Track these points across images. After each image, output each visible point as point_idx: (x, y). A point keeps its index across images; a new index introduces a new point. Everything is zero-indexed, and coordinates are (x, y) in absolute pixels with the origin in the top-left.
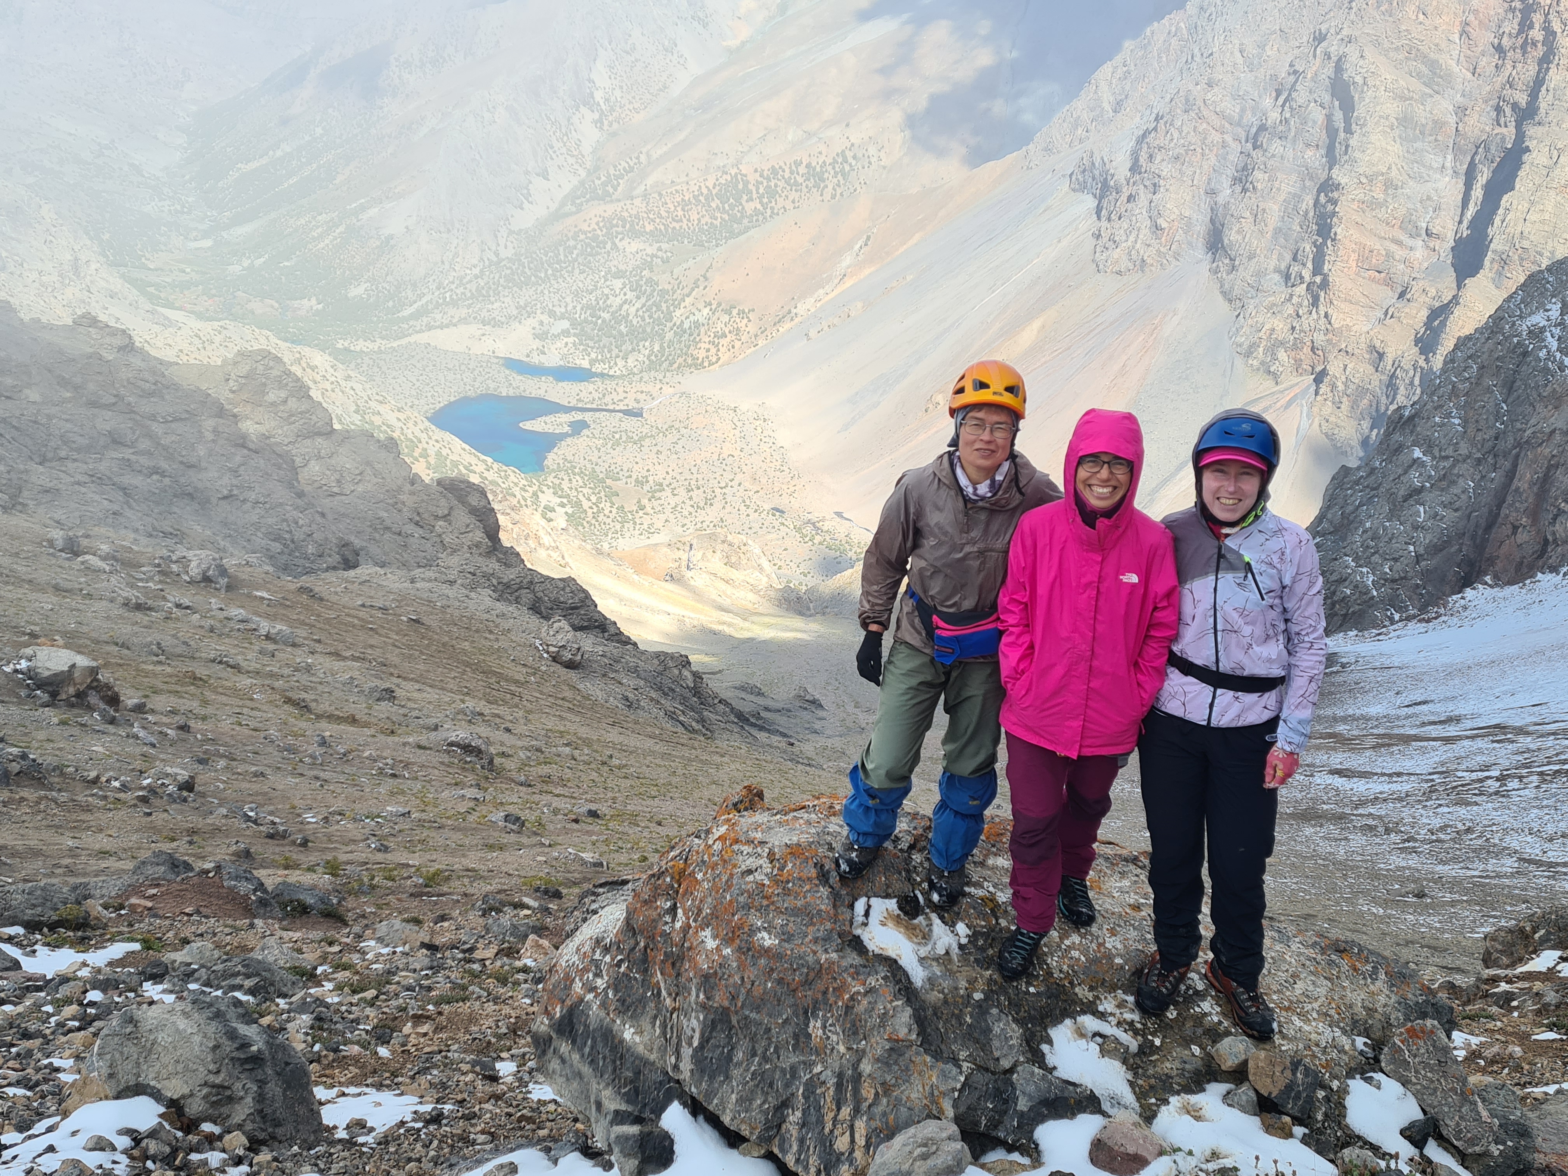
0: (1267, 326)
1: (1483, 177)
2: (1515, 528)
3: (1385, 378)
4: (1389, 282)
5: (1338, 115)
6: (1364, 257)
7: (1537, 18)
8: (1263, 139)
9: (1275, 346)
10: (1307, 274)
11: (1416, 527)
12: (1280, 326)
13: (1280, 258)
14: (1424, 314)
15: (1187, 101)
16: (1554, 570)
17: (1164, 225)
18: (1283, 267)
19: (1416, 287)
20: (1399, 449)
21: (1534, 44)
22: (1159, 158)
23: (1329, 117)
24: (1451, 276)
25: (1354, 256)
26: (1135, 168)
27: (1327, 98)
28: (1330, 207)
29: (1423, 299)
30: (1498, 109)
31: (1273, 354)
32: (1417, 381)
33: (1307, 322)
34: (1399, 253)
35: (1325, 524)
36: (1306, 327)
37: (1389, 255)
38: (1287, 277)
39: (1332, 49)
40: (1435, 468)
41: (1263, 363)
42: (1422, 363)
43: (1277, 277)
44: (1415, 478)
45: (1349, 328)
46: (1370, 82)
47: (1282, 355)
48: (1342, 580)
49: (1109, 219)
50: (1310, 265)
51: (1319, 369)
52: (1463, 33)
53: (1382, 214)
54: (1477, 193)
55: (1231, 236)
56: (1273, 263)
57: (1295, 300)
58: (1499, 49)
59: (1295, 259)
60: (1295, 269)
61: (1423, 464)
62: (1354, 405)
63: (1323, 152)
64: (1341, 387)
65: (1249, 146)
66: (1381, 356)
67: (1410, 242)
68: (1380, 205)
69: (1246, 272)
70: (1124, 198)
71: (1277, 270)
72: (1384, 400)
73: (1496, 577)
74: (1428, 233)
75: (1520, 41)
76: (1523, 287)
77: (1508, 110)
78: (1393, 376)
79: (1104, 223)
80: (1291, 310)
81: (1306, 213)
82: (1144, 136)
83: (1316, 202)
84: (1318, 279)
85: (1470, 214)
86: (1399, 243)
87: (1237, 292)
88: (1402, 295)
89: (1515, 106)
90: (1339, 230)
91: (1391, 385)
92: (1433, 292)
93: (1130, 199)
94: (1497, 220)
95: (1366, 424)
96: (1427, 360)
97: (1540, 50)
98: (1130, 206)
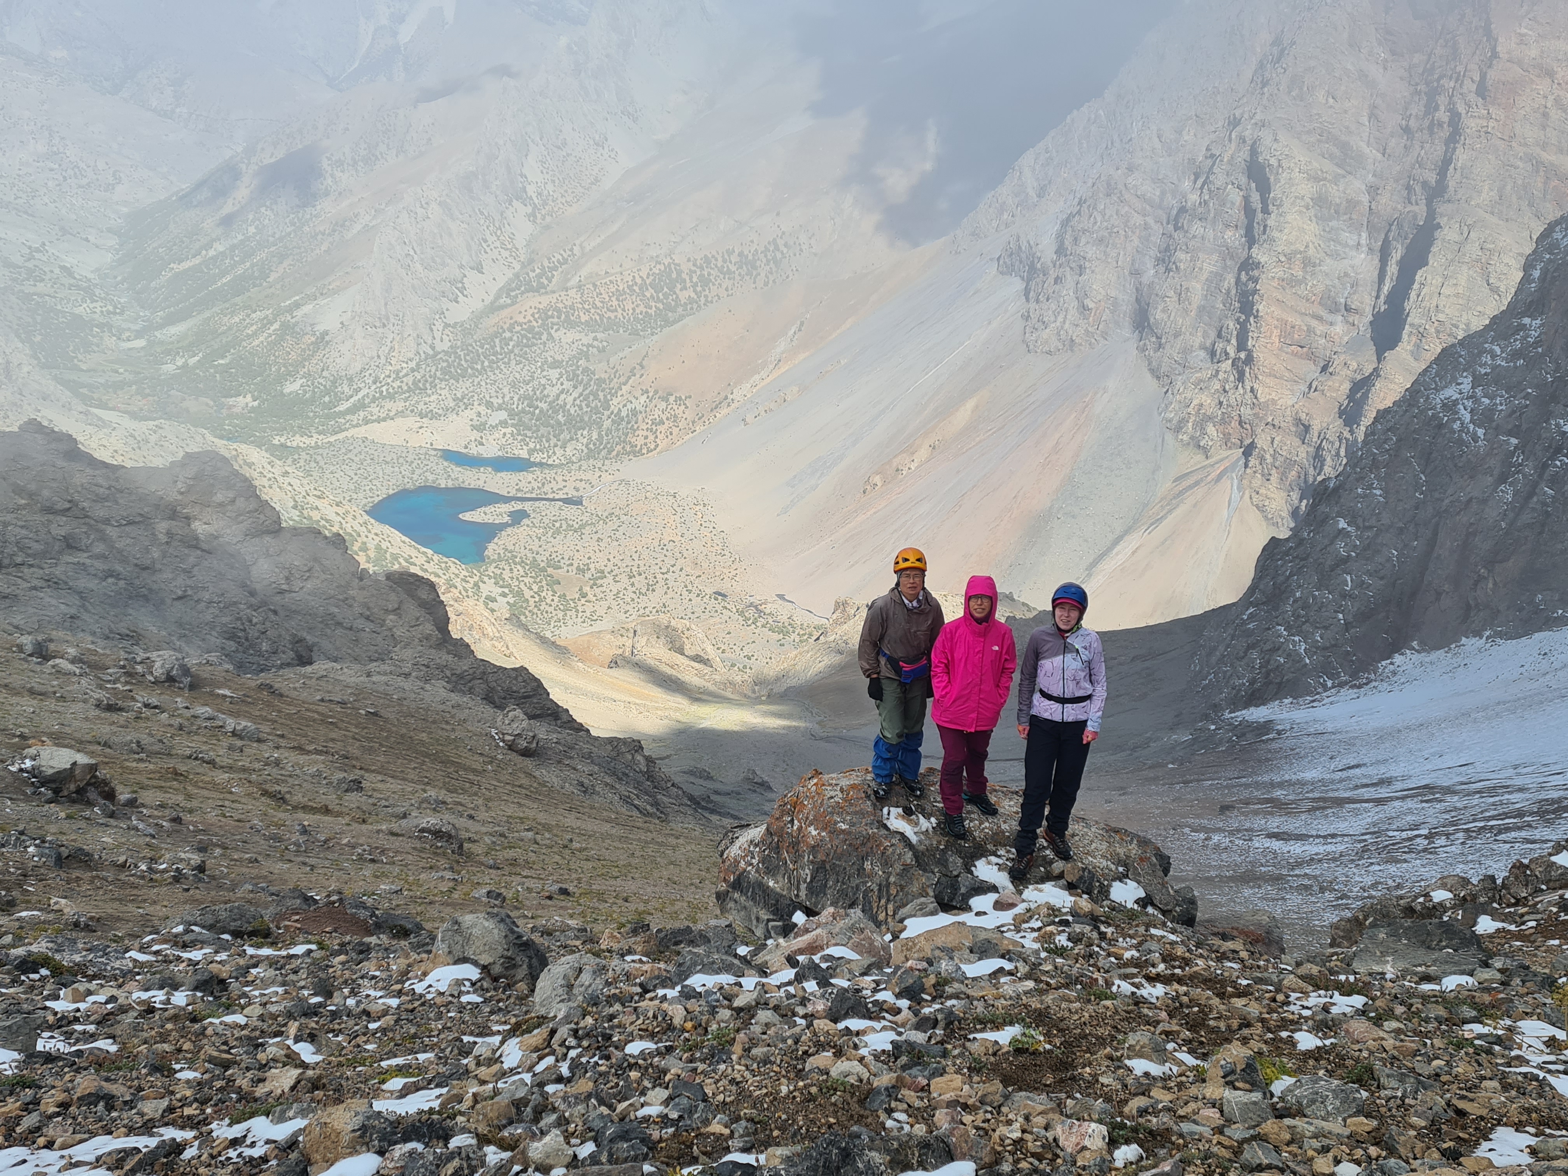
0: (1195, 402)
1: (1397, 255)
2: (1439, 594)
3: (1311, 450)
4: (1311, 356)
5: (1255, 197)
6: (1286, 331)
7: (1443, 101)
8: (1184, 221)
9: (1204, 420)
10: (1231, 350)
11: (1344, 595)
12: (1207, 400)
13: (1205, 335)
14: (1346, 386)
15: (1109, 184)
16: (1478, 634)
17: (1091, 305)
18: (1208, 344)
19: (1338, 361)
20: (1325, 520)
21: (1440, 125)
22: (1083, 241)
23: (1246, 199)
24: (1370, 351)
25: (1276, 332)
26: (1060, 251)
27: (1243, 180)
28: (1251, 285)
29: (1345, 372)
30: (1408, 188)
31: (1203, 429)
32: (1342, 453)
33: (1234, 397)
34: (1320, 328)
35: (1258, 594)
36: (1232, 401)
37: (1310, 330)
38: (1213, 354)
39: (1247, 133)
40: (1360, 538)
41: (1192, 438)
42: (1346, 434)
43: (1202, 354)
44: (1342, 548)
45: (1274, 402)
46: (1285, 164)
47: (1211, 429)
48: (1275, 649)
49: (1037, 301)
50: (1234, 341)
51: (1247, 442)
52: (1372, 116)
53: (1302, 290)
54: (1392, 269)
55: (1157, 315)
56: (1198, 340)
57: (1221, 376)
58: (1407, 130)
59: (1219, 336)
60: (1219, 346)
61: (1348, 535)
62: (1283, 477)
63: (1242, 232)
64: (1269, 459)
65: (1171, 227)
66: (1307, 428)
67: (1330, 317)
68: (1299, 282)
69: (1173, 351)
70: (1051, 280)
71: (1202, 347)
72: (1311, 471)
73: (1423, 643)
74: (1348, 309)
75: (1427, 123)
76: (1438, 360)
77: (1418, 188)
78: (1319, 448)
79: (1033, 305)
80: (1217, 386)
81: (1228, 291)
82: (1068, 220)
83: (1238, 281)
84: (1243, 355)
85: (1386, 289)
86: (1320, 318)
87: (1164, 369)
88: (1324, 369)
89: (1425, 184)
90: (1261, 307)
91: (1318, 457)
92: (1354, 365)
93: (1057, 280)
94: (1413, 295)
95: (1295, 495)
96: (1351, 432)
97: (1446, 132)
98: (1057, 287)
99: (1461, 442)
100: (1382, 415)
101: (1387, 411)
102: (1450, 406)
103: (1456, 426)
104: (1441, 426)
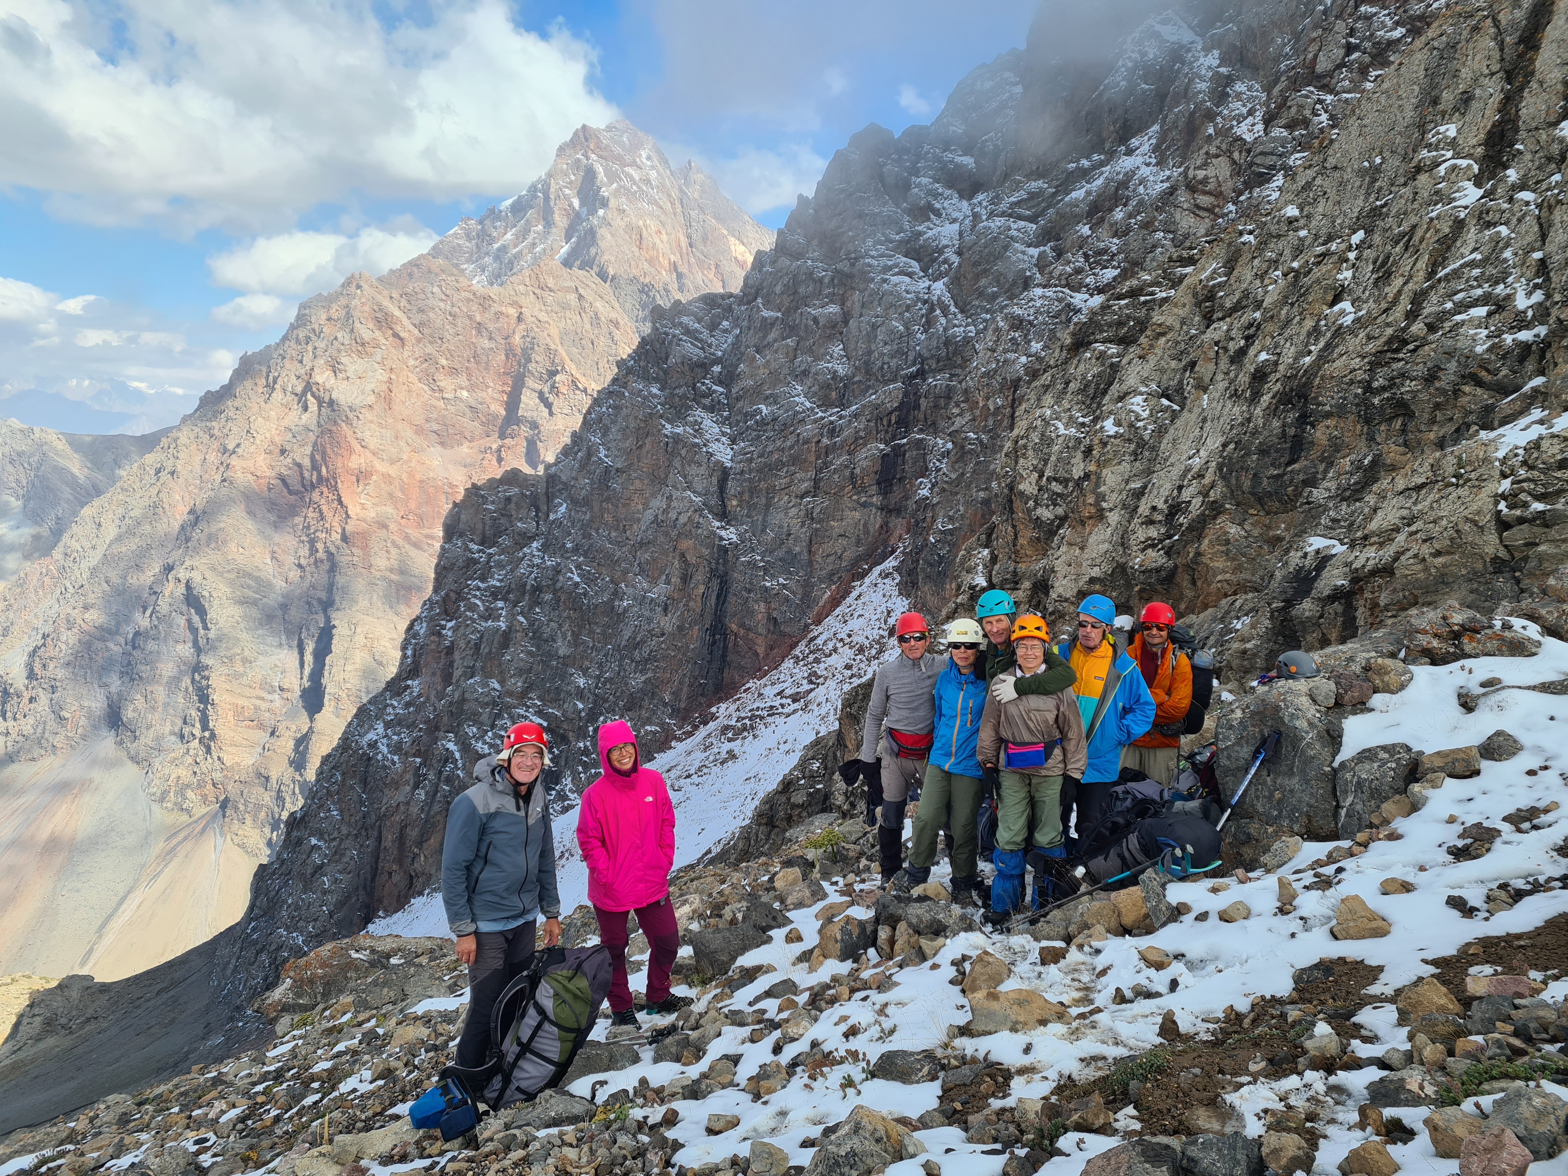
0: (173, 776)
1: (310, 647)
2: (390, 874)
3: (274, 794)
4: (261, 726)
5: (196, 619)
6: (238, 712)
7: (320, 546)
8: (140, 641)
9: (182, 789)
10: (197, 732)
11: (325, 892)
12: (184, 773)
13: (173, 724)
14: (291, 744)
15: (68, 621)
16: (421, 894)
17: (67, 715)
18: (177, 730)
19: (281, 727)
20: (299, 842)
21: (322, 561)
22: (52, 666)
23: (189, 621)
24: (304, 716)
25: (230, 713)
26: (31, 675)
27: (184, 608)
28: (204, 683)
29: (288, 733)
30: (308, 603)
31: (183, 795)
32: (297, 791)
33: (204, 766)
34: (264, 705)
35: (256, 911)
36: (205, 770)
37: (257, 708)
38: (182, 737)
39: (180, 576)
40: (328, 848)
41: (175, 804)
42: (298, 778)
43: (173, 738)
44: (316, 858)
45: (238, 764)
46: (215, 594)
47: (190, 794)
48: (280, 948)
49: (15, 719)
50: (198, 725)
51: (222, 798)
52: (273, 558)
53: (244, 681)
54: (309, 658)
55: (129, 714)
56: (168, 728)
57: (192, 752)
58: (300, 566)
59: (185, 723)
60: (186, 730)
61: (319, 848)
62: (255, 819)
63: (190, 645)
64: (242, 807)
65: (129, 647)
66: (267, 779)
67: (270, 697)
68: (242, 675)
69: (146, 739)
70: (25, 700)
71: (172, 733)
72: (276, 809)
73: (386, 911)
74: (282, 689)
75: (312, 560)
76: (356, 716)
77: (315, 603)
78: (279, 791)
79: (11, 723)
80: (189, 760)
81: (187, 689)
82: (35, 651)
83: (193, 680)
84: (207, 734)
85: (307, 670)
86: (263, 699)
87: (142, 755)
88: (272, 734)
89: (319, 600)
90: (215, 697)
91: (280, 798)
92: (294, 728)
93: (32, 700)
94: (326, 673)
95: (267, 830)
96: (301, 775)
97: (326, 566)
98: (32, 706)
99: (385, 767)
100: (326, 759)
101: (329, 756)
102: (373, 745)
103: (380, 757)
104: (369, 759)
